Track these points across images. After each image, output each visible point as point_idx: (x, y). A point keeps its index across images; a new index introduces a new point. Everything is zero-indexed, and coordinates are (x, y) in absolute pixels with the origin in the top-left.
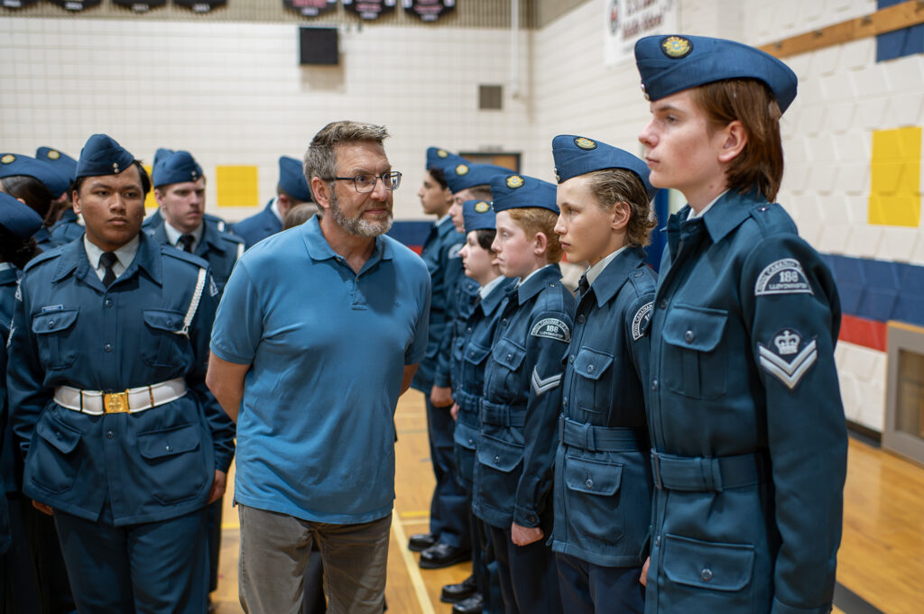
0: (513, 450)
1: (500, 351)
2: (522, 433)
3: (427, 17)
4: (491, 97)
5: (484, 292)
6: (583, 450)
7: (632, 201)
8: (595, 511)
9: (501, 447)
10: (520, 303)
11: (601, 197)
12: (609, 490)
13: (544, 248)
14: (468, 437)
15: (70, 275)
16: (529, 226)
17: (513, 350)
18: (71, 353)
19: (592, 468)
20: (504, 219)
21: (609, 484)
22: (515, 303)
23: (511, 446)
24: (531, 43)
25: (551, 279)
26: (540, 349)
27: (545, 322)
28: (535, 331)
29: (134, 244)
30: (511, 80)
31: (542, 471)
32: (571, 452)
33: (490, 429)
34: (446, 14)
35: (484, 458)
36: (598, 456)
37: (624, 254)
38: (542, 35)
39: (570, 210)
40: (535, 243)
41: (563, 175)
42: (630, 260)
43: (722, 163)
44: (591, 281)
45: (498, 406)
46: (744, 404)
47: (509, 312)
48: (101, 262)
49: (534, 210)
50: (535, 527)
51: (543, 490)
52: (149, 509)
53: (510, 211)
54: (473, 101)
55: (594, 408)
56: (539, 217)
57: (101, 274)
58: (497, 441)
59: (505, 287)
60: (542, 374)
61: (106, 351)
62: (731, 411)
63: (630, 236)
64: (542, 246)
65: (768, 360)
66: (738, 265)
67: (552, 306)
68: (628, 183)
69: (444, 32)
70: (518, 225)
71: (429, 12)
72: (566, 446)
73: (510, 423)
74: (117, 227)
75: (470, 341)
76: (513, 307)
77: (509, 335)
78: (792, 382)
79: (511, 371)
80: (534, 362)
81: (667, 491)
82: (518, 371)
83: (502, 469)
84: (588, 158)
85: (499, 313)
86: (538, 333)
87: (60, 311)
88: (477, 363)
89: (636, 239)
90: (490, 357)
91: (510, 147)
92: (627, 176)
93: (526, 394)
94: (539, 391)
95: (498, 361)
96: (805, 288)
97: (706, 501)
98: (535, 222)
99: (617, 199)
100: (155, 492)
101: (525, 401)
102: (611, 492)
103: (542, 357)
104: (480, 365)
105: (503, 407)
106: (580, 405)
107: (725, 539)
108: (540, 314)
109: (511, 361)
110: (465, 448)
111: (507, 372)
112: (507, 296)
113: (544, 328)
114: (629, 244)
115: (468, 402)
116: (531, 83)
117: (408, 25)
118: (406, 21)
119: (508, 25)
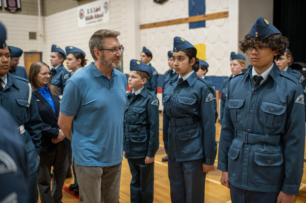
3: (12, 11)
4: (33, 36)
24: (44, 20)
30: (39, 30)
34: (18, 10)
38: (47, 18)
54: (28, 37)
69: (17, 16)
71: (13, 10)
91: (39, 50)
116: (44, 32)
117: (6, 13)
118: (5, 12)
119: (37, 15)
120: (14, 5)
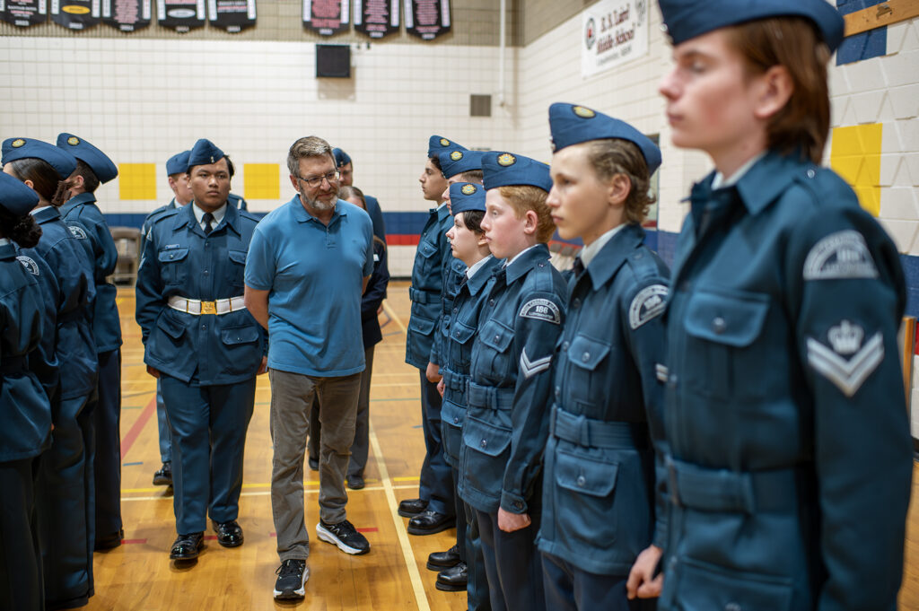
0: (499, 433)
1: (487, 332)
2: (510, 416)
3: (426, 36)
4: (481, 106)
5: (471, 272)
6: (575, 445)
7: (633, 173)
8: (585, 511)
9: (488, 429)
10: (508, 283)
11: (599, 169)
12: (603, 489)
13: (535, 226)
14: (454, 415)
15: (184, 226)
16: (520, 204)
17: (501, 331)
18: (184, 275)
19: (584, 464)
20: (494, 197)
21: (602, 484)
22: (503, 284)
23: (498, 429)
24: (516, 58)
25: (539, 259)
26: (529, 331)
27: (534, 302)
28: (523, 312)
29: (224, 208)
30: (498, 89)
31: (530, 457)
32: (562, 445)
33: (477, 411)
34: (443, 33)
35: (470, 441)
36: (592, 452)
37: (623, 232)
38: (526, 51)
39: (565, 181)
40: (525, 222)
41: (559, 144)
42: (627, 239)
43: (759, 119)
44: (586, 263)
45: (485, 388)
46: (784, 410)
47: (496, 293)
48: (203, 219)
49: (525, 188)
50: (523, 513)
51: (531, 476)
52: (222, 376)
53: (500, 188)
54: (466, 110)
55: (589, 400)
56: (530, 195)
57: (203, 226)
58: (483, 424)
59: (492, 268)
60: (532, 355)
61: (205, 275)
62: (768, 418)
63: (629, 211)
64: (532, 224)
65: (819, 357)
66: (783, 241)
67: (541, 286)
68: (629, 154)
69: (440, 49)
70: (508, 203)
71: (428, 33)
72: (558, 439)
73: (498, 406)
74: (213, 196)
75: (456, 321)
76: (502, 287)
77: (497, 316)
78: (850, 385)
79: (498, 353)
80: (522, 343)
81: (684, 507)
82: (506, 352)
83: (489, 453)
84: (586, 127)
85: (487, 292)
86: (527, 314)
87: (177, 249)
88: (463, 342)
89: (635, 216)
90: (477, 338)
92: (629, 146)
93: (514, 376)
94: (528, 373)
95: (486, 342)
96: (868, 271)
97: (732, 524)
98: (526, 201)
99: (616, 171)
100: (228, 366)
101: (514, 384)
102: (604, 492)
103: (530, 339)
104: (466, 343)
105: (490, 389)
106: (574, 396)
107: (756, 570)
108: (529, 294)
109: (499, 343)
110: (451, 426)
111: (494, 353)
112: (495, 276)
113: (533, 309)
114: (628, 222)
115: (454, 380)
116: (516, 94)
117: (410, 43)
118: (409, 40)
119: (495, 43)
120: (433, 21)
